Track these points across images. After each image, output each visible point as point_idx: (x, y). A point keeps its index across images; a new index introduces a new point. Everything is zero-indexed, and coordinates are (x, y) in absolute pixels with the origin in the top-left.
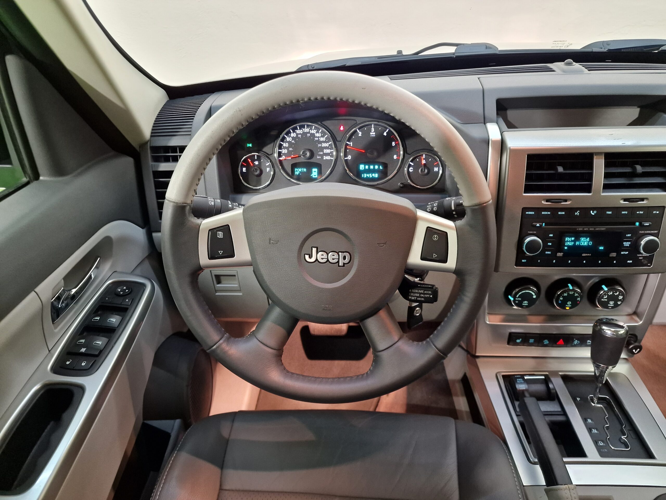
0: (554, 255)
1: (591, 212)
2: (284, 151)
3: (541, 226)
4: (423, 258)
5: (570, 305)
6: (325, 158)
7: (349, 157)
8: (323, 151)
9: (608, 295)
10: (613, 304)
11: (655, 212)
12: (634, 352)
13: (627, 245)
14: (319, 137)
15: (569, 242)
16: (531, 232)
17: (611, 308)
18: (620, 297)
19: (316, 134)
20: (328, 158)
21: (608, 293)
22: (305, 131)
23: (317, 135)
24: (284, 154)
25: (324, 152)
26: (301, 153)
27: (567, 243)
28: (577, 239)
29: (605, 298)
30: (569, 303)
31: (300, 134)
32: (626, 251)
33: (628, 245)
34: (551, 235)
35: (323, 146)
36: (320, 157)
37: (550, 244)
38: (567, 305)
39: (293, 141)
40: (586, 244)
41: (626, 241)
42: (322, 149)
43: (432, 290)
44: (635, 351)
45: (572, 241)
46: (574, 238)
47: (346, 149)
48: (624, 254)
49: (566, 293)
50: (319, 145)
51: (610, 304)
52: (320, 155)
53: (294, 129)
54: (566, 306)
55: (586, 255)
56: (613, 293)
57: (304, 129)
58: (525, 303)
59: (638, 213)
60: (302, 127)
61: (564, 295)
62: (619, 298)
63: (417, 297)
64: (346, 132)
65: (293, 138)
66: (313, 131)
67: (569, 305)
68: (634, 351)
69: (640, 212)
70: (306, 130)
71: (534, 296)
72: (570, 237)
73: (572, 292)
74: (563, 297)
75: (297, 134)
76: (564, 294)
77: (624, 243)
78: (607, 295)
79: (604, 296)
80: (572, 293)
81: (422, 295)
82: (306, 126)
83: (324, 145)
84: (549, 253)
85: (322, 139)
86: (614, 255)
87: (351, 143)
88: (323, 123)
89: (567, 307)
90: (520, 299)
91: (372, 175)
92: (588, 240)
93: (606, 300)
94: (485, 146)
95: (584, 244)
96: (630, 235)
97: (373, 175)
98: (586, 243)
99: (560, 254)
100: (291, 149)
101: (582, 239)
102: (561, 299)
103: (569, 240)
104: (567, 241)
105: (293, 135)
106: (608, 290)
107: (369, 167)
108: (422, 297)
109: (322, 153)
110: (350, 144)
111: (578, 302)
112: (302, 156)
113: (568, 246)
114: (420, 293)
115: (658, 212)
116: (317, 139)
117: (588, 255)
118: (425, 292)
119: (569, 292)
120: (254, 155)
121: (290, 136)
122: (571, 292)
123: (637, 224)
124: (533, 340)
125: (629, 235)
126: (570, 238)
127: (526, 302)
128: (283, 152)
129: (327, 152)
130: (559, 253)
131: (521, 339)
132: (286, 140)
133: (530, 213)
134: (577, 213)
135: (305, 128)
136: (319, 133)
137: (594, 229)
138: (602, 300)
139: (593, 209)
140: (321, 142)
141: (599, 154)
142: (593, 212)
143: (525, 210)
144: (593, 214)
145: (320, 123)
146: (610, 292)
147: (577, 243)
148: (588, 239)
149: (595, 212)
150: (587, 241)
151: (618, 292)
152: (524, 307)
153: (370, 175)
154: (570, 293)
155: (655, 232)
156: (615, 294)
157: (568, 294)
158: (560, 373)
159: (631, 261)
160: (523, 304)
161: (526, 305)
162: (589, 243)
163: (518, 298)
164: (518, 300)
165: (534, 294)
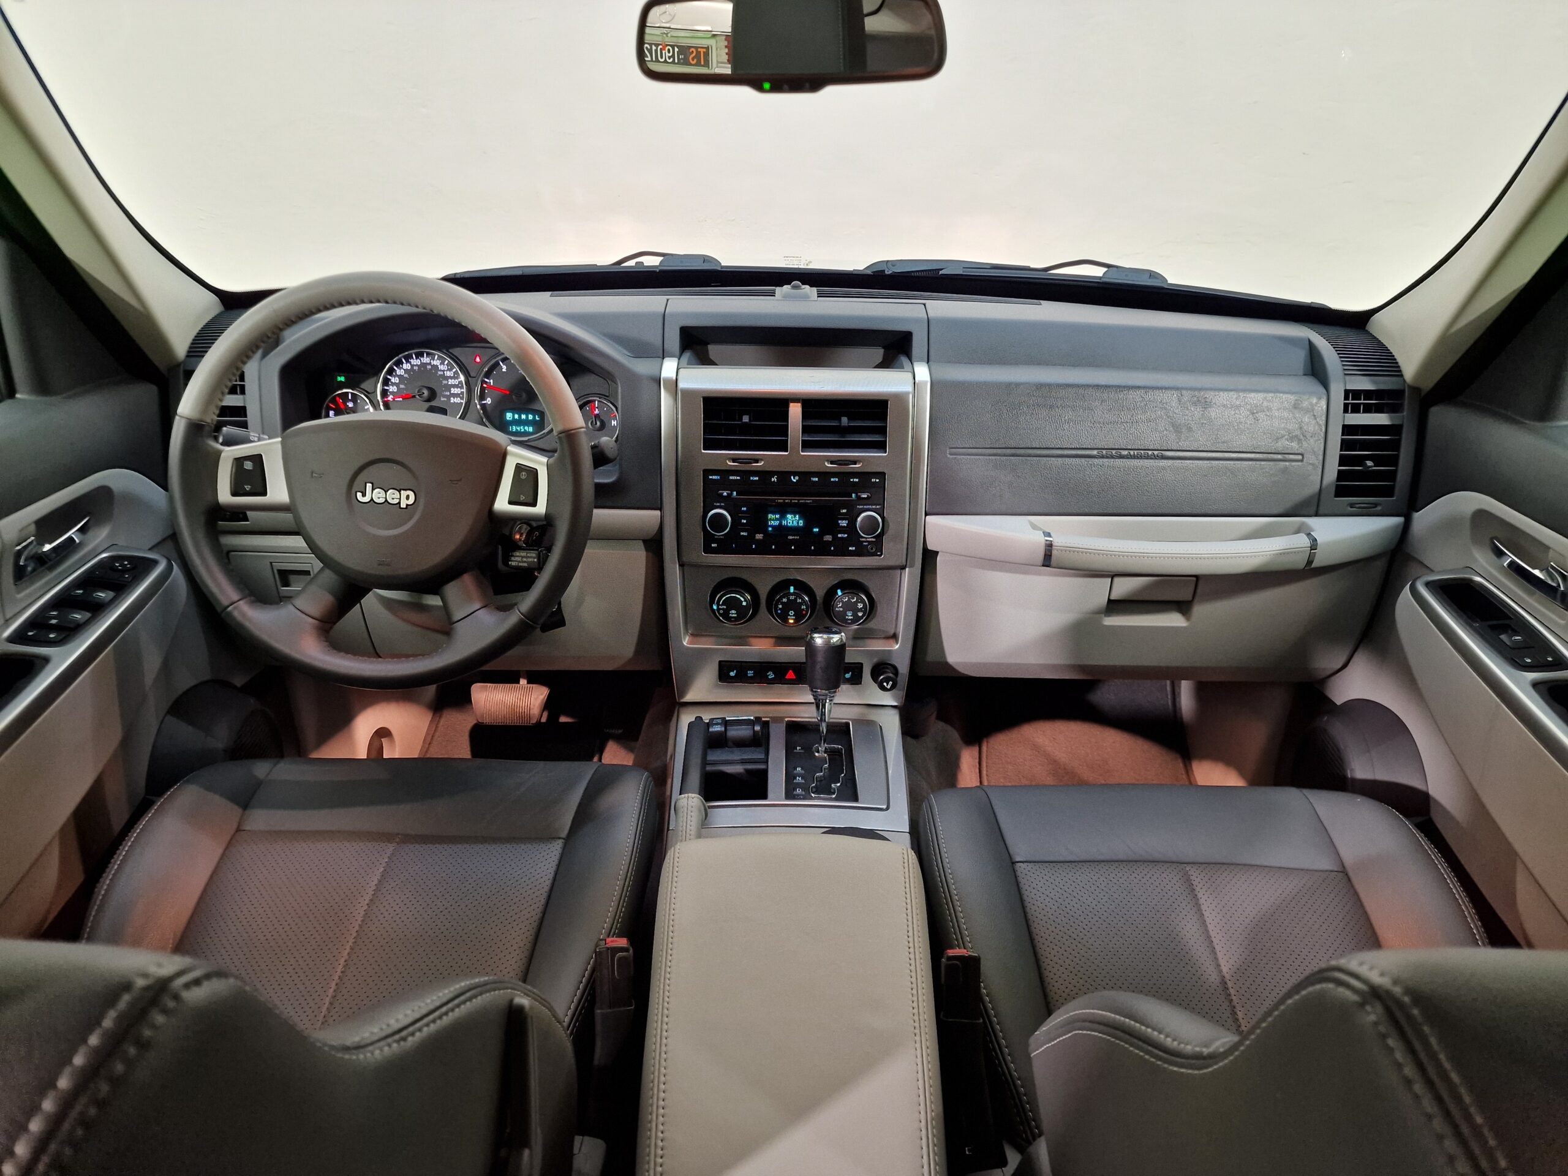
0: (751, 536)
1: (792, 477)
2: (392, 389)
3: (729, 495)
4: (510, 503)
5: (794, 615)
6: (452, 400)
7: (489, 401)
8: (450, 391)
9: (843, 601)
10: (851, 616)
11: (873, 480)
12: (886, 686)
13: (843, 525)
14: (444, 371)
15: (773, 520)
16: (718, 504)
17: (850, 621)
18: (859, 604)
19: (439, 366)
20: (457, 400)
22: (425, 362)
23: (441, 367)
24: (392, 393)
25: (452, 392)
26: (416, 392)
27: (771, 522)
28: (783, 516)
29: (840, 607)
30: (792, 613)
31: (417, 365)
32: (844, 534)
33: (845, 525)
34: (744, 509)
35: (449, 383)
36: (445, 399)
37: (745, 521)
38: (789, 615)
39: (406, 376)
40: (795, 524)
41: (843, 519)
42: (449, 387)
43: (537, 552)
45: (777, 519)
46: (778, 515)
47: (483, 389)
48: (842, 538)
49: (785, 598)
50: (445, 382)
51: (847, 616)
52: (445, 396)
53: (408, 358)
54: (789, 617)
55: (793, 537)
56: (849, 599)
57: (422, 359)
58: (733, 613)
59: (852, 480)
60: (419, 355)
61: (783, 600)
62: (859, 606)
63: (519, 562)
64: (483, 365)
65: (406, 371)
66: (436, 362)
67: (791, 616)
68: (885, 684)
69: (855, 480)
70: (426, 359)
72: (774, 513)
73: (794, 597)
74: (783, 603)
75: (412, 366)
77: (839, 522)
79: (838, 603)
80: (793, 599)
81: (525, 559)
82: (425, 355)
83: (451, 382)
84: (743, 533)
85: (448, 374)
86: (828, 538)
87: (492, 381)
88: (451, 351)
89: (789, 619)
90: (725, 607)
91: (524, 428)
92: (797, 519)
93: (841, 609)
94: (656, 386)
95: (793, 523)
96: (846, 510)
97: (526, 428)
98: (795, 522)
99: (759, 536)
100: (402, 386)
101: (789, 516)
102: (780, 606)
103: (773, 518)
104: (771, 520)
105: (406, 366)
106: (843, 593)
107: (520, 417)
108: (525, 562)
109: (448, 393)
110: (490, 383)
111: (804, 612)
112: (417, 397)
113: (773, 527)
114: (523, 557)
115: (877, 480)
116: (442, 373)
117: (796, 537)
118: (528, 555)
119: (789, 597)
120: (348, 393)
121: (402, 368)
122: (792, 596)
123: (854, 495)
124: (753, 673)
125: (844, 511)
126: (773, 515)
127: (733, 612)
128: (390, 390)
129: (455, 392)
130: (758, 534)
131: (735, 671)
132: (396, 373)
133: (715, 477)
134: (774, 479)
135: (423, 356)
136: (444, 365)
137: (800, 502)
138: (837, 609)
139: (795, 474)
140: (447, 378)
141: (795, 400)
142: (794, 478)
143: (707, 472)
144: (795, 481)
145: (445, 351)
146: (845, 598)
147: (784, 522)
148: (797, 517)
149: (797, 478)
151: (857, 597)
152: (732, 619)
153: (521, 429)
154: (791, 599)
155: (878, 507)
156: (852, 599)
157: (788, 599)
158: (786, 719)
159: (854, 548)
160: (730, 615)
161: (734, 615)
162: (798, 523)
163: (722, 605)
164: (723, 609)
165: (742, 599)
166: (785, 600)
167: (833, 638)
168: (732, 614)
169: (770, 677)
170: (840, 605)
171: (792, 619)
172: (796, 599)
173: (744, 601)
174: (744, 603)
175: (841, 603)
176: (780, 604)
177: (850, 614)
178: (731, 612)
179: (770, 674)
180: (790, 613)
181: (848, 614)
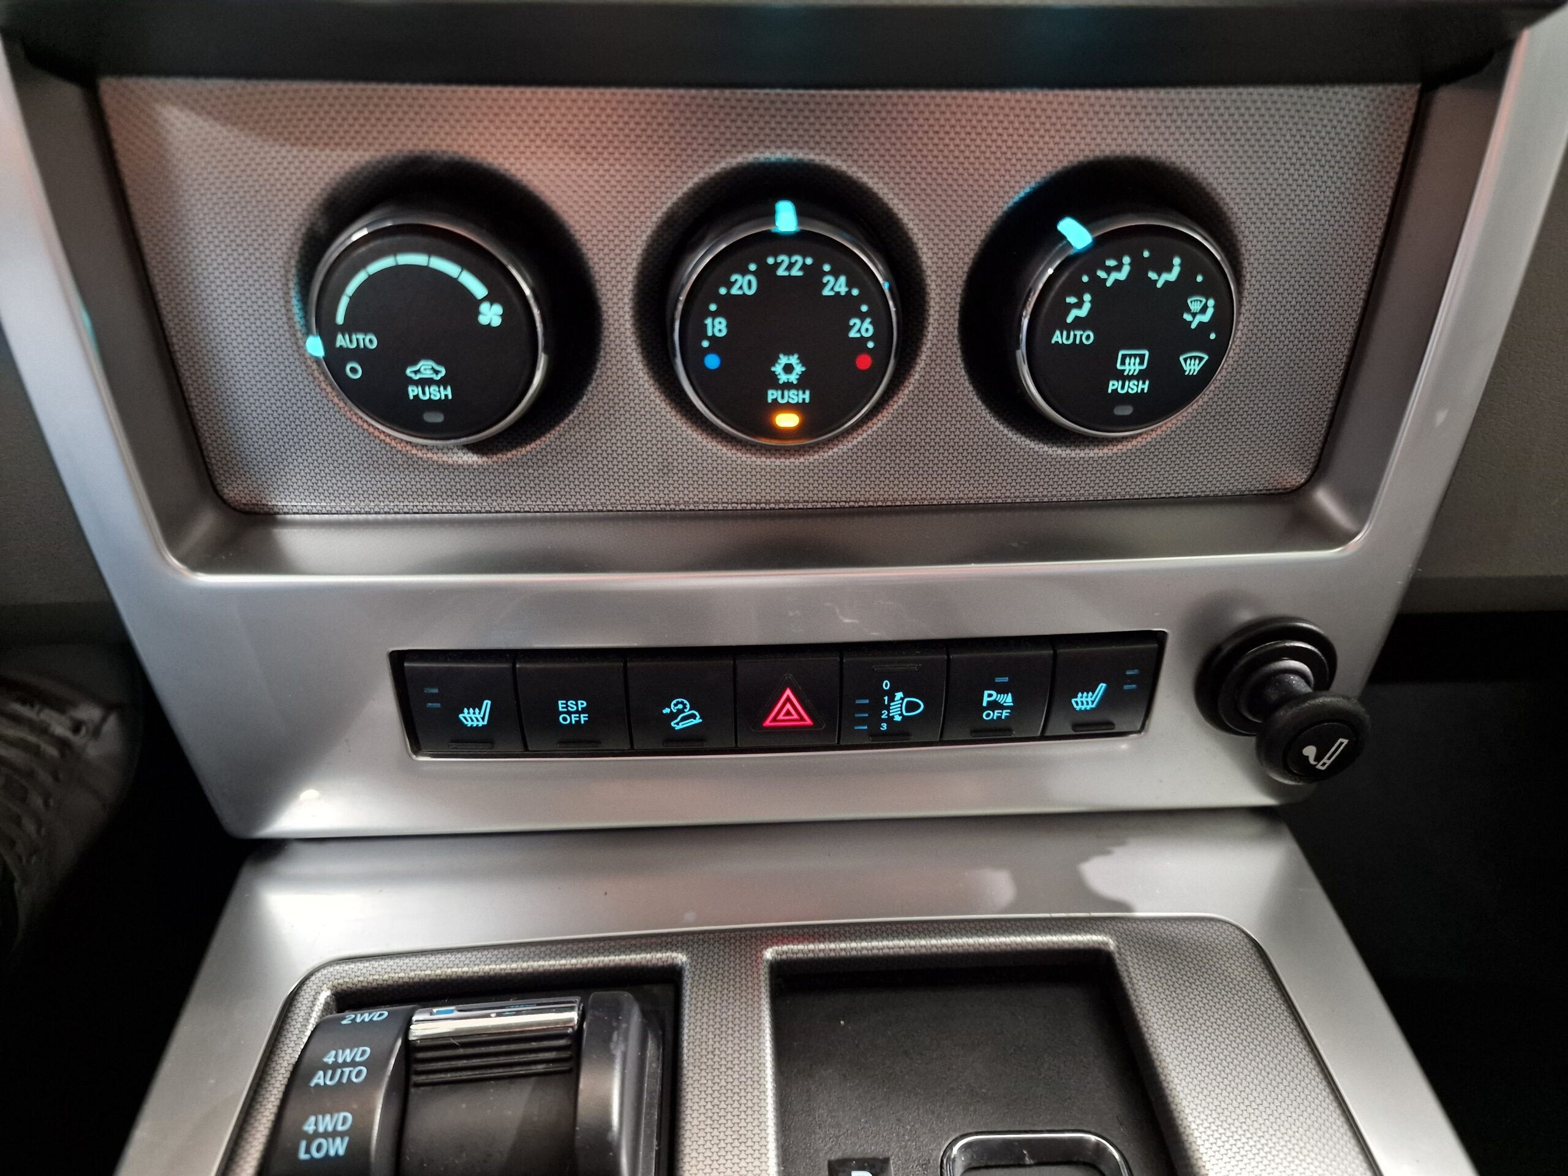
5: (801, 385)
9: (1097, 286)
10: (1141, 376)
12: (1312, 761)
17: (1126, 411)
18: (1195, 304)
21: (1101, 274)
29: (1079, 323)
44: (1318, 758)
49: (744, 272)
51: (1121, 376)
54: (772, 395)
56: (1139, 268)
58: (427, 380)
61: (735, 291)
62: (1187, 317)
67: (788, 386)
68: (1310, 751)
71: (485, 307)
73: (798, 259)
74: (731, 307)
76: (730, 285)
78: (1086, 288)
79: (1071, 300)
80: (796, 272)
89: (777, 407)
90: (369, 341)
93: (1086, 337)
102: (718, 327)
106: (1098, 242)
111: (864, 362)
119: (771, 261)
122: (783, 258)
124: (582, 704)
127: (426, 368)
131: (487, 704)
138: (1058, 337)
146: (1111, 263)
151: (1177, 261)
152: (429, 417)
154: (781, 272)
156: (1152, 275)
157: (766, 275)
158: (772, 953)
160: (413, 391)
161: (436, 393)
163: (349, 328)
164: (358, 354)
165: (478, 289)
166: (744, 284)
168: (425, 383)
169: (678, 725)
170: (1083, 312)
171: (789, 407)
172: (813, 276)
173: (491, 299)
174: (491, 315)
175: (1087, 297)
176: (714, 315)
177: (1132, 367)
178: (416, 372)
179: (680, 711)
180: (778, 369)
181: (1123, 363)
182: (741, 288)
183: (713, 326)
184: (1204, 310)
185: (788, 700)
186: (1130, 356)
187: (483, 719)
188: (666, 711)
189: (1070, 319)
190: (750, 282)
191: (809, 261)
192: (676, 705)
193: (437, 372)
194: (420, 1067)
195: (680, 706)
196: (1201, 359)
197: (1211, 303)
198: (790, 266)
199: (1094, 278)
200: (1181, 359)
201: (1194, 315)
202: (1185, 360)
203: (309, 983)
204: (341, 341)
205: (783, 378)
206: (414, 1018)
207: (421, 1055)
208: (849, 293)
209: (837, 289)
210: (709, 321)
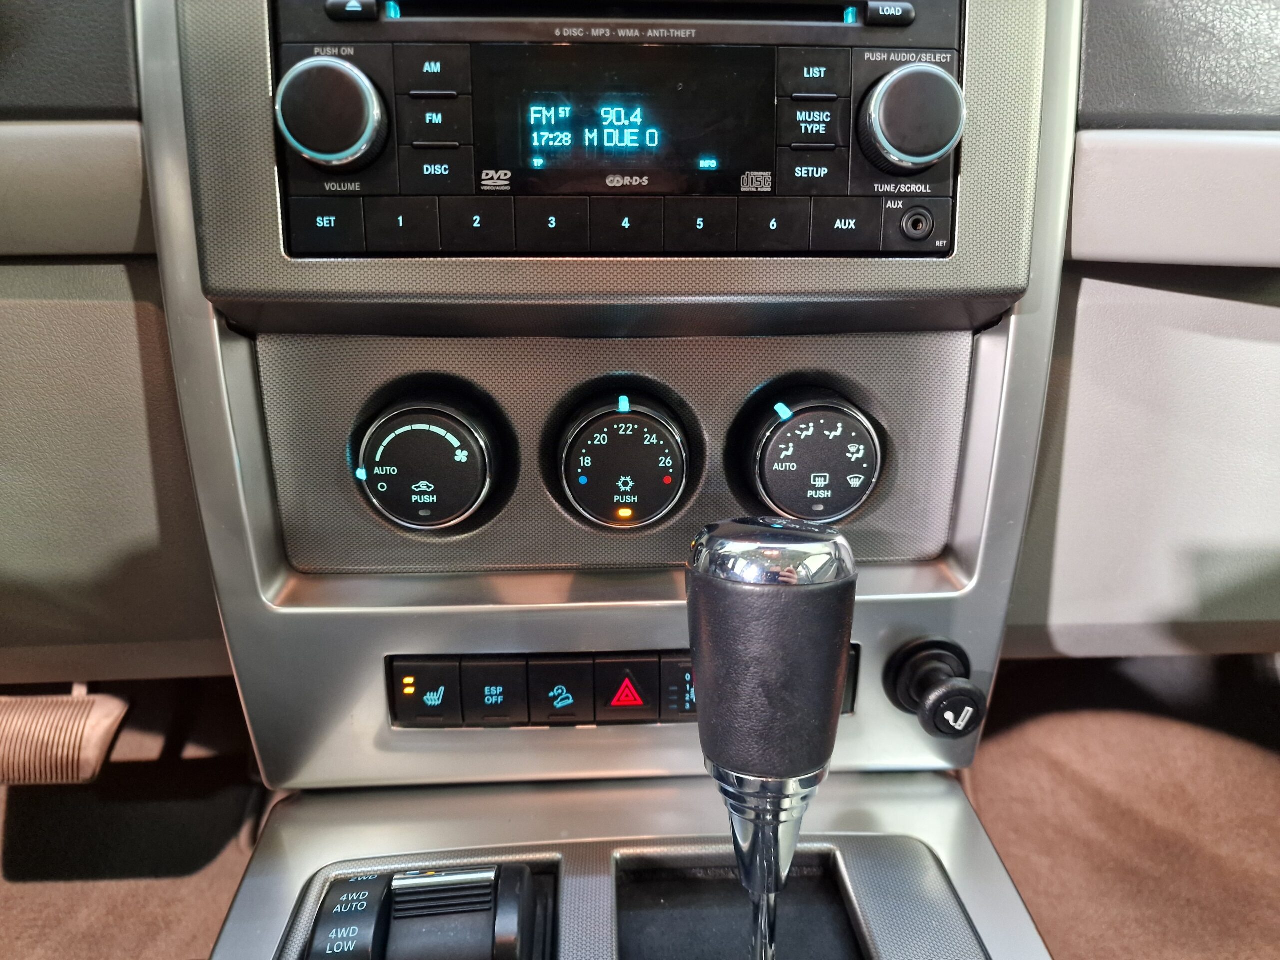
3: (372, 13)
5: (633, 493)
9: (796, 439)
10: (826, 488)
12: (952, 723)
13: (816, 128)
15: (552, 129)
16: (330, 52)
17: (821, 508)
18: (853, 448)
21: (798, 433)
27: (540, 138)
28: (587, 112)
29: (788, 459)
30: (625, 483)
32: (818, 165)
33: (822, 129)
34: (432, 68)
37: (437, 119)
38: (618, 491)
40: (630, 141)
41: (811, 104)
44: (956, 721)
45: (560, 125)
46: (568, 109)
48: (812, 181)
49: (601, 432)
51: (816, 489)
54: (616, 498)
55: (627, 180)
56: (819, 429)
58: (425, 492)
61: (596, 442)
62: (849, 455)
67: (626, 493)
68: (949, 716)
71: (458, 452)
72: (551, 101)
73: (630, 425)
74: (593, 451)
76: (593, 440)
77: (801, 116)
78: (790, 440)
79: (783, 446)
80: (629, 433)
84: (440, 170)
89: (619, 505)
90: (393, 470)
92: (639, 121)
93: (793, 467)
95: (622, 140)
96: (823, 70)
98: (632, 134)
101: (610, 113)
102: (586, 462)
103: (549, 119)
104: (539, 126)
106: (796, 415)
111: (668, 480)
113: (547, 153)
117: (636, 181)
119: (616, 427)
122: (622, 425)
123: (851, 14)
124: (500, 689)
125: (817, 72)
126: (548, 109)
127: (423, 485)
130: (492, 173)
131: (442, 689)
137: (637, 33)
138: (776, 467)
146: (803, 426)
147: (590, 136)
148: (637, 115)
150: (632, 125)
151: (840, 425)
152: (422, 513)
154: (621, 432)
155: (940, 58)
156: (827, 433)
157: (613, 434)
158: (618, 854)
159: (852, 224)
160: (414, 498)
161: (427, 499)
162: (642, 134)
163: (381, 464)
164: (386, 478)
165: (456, 443)
166: (601, 439)
167: (806, 555)
168: (422, 493)
169: (558, 704)
170: (790, 453)
171: (626, 505)
173: (461, 448)
174: (461, 456)
175: (791, 445)
176: (584, 456)
177: (820, 483)
178: (419, 487)
179: (560, 695)
180: (620, 484)
181: (815, 481)
182: (599, 441)
183: (584, 462)
184: (858, 451)
185: (627, 687)
186: (818, 477)
187: (439, 699)
188: (551, 694)
189: (782, 457)
190: (604, 437)
191: (636, 427)
192: (557, 690)
193: (429, 487)
194: (398, 907)
195: (560, 691)
196: (860, 478)
197: (862, 447)
198: (626, 429)
199: (794, 435)
200: (848, 478)
201: (853, 454)
202: (851, 479)
203: (321, 874)
204: (377, 471)
205: (623, 489)
206: (395, 877)
207: (398, 899)
208: (658, 443)
209: (652, 441)
210: (582, 459)
